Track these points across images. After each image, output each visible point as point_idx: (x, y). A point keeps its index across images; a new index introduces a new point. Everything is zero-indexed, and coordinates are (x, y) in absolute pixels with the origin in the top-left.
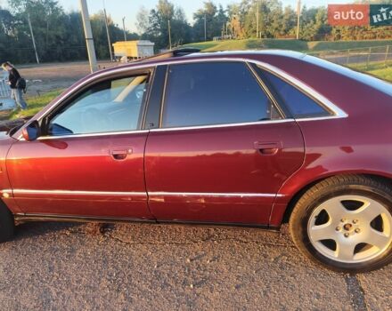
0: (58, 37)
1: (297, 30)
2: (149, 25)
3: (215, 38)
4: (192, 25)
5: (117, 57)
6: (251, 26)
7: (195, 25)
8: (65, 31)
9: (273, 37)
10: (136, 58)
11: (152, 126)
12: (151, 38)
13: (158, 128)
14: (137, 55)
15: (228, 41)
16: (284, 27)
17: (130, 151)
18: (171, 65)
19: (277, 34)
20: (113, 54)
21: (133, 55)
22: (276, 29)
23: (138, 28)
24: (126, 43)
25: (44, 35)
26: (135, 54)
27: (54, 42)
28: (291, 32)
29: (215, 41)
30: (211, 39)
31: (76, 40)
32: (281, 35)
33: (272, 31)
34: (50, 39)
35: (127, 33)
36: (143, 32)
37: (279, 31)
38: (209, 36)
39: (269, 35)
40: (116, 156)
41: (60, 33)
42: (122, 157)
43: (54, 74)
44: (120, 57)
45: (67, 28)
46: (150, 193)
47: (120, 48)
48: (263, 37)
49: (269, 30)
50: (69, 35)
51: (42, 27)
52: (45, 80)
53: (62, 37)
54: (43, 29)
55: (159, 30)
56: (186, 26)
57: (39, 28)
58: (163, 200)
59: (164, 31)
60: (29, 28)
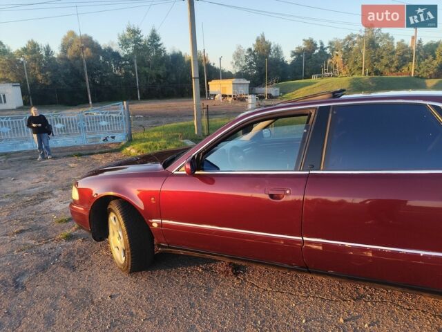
0: (158, 76)
1: (413, 66)
2: (244, 64)
3: (314, 76)
4: (289, 63)
5: (212, 95)
6: (355, 63)
7: (293, 63)
8: (166, 70)
9: (382, 74)
10: (230, 96)
11: (313, 168)
12: (246, 76)
13: (319, 169)
14: (231, 93)
15: (329, 79)
16: (396, 64)
17: (288, 192)
18: (334, 106)
19: (387, 70)
20: (208, 92)
21: (227, 93)
22: (386, 66)
23: (234, 67)
24: (221, 81)
25: (146, 74)
26: (230, 91)
27: (155, 81)
28: (405, 69)
29: (314, 79)
30: (309, 77)
31: (174, 79)
32: (392, 72)
33: (381, 68)
34: (151, 78)
35: (223, 71)
36: (238, 71)
37: (390, 67)
38: (307, 73)
39: (377, 72)
40: (271, 196)
41: (161, 72)
42: (278, 197)
43: (154, 110)
44: (215, 95)
45: (167, 68)
46: (305, 239)
47: (215, 87)
48: (369, 74)
49: (377, 66)
50: (168, 74)
51: (146, 66)
52: (147, 116)
53: (162, 76)
54: (146, 69)
55: (255, 68)
56: (283, 64)
57: (143, 68)
58: (321, 248)
59: (260, 68)
60: (134, 68)
